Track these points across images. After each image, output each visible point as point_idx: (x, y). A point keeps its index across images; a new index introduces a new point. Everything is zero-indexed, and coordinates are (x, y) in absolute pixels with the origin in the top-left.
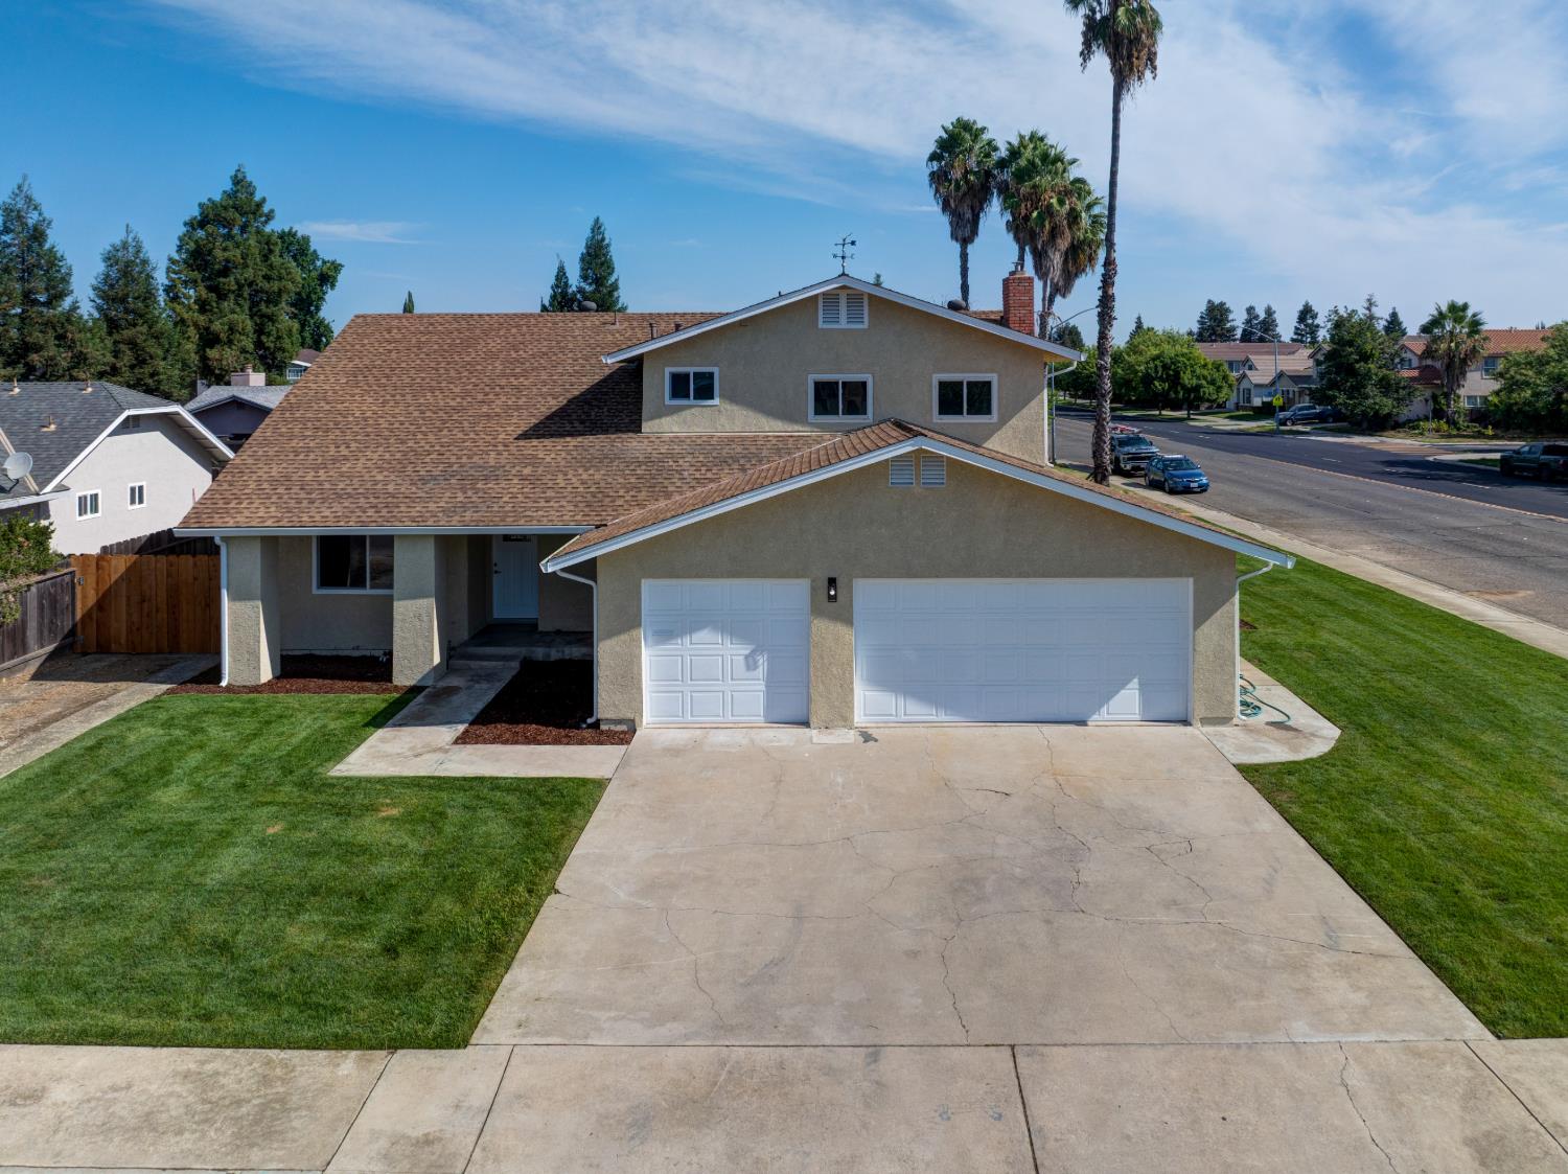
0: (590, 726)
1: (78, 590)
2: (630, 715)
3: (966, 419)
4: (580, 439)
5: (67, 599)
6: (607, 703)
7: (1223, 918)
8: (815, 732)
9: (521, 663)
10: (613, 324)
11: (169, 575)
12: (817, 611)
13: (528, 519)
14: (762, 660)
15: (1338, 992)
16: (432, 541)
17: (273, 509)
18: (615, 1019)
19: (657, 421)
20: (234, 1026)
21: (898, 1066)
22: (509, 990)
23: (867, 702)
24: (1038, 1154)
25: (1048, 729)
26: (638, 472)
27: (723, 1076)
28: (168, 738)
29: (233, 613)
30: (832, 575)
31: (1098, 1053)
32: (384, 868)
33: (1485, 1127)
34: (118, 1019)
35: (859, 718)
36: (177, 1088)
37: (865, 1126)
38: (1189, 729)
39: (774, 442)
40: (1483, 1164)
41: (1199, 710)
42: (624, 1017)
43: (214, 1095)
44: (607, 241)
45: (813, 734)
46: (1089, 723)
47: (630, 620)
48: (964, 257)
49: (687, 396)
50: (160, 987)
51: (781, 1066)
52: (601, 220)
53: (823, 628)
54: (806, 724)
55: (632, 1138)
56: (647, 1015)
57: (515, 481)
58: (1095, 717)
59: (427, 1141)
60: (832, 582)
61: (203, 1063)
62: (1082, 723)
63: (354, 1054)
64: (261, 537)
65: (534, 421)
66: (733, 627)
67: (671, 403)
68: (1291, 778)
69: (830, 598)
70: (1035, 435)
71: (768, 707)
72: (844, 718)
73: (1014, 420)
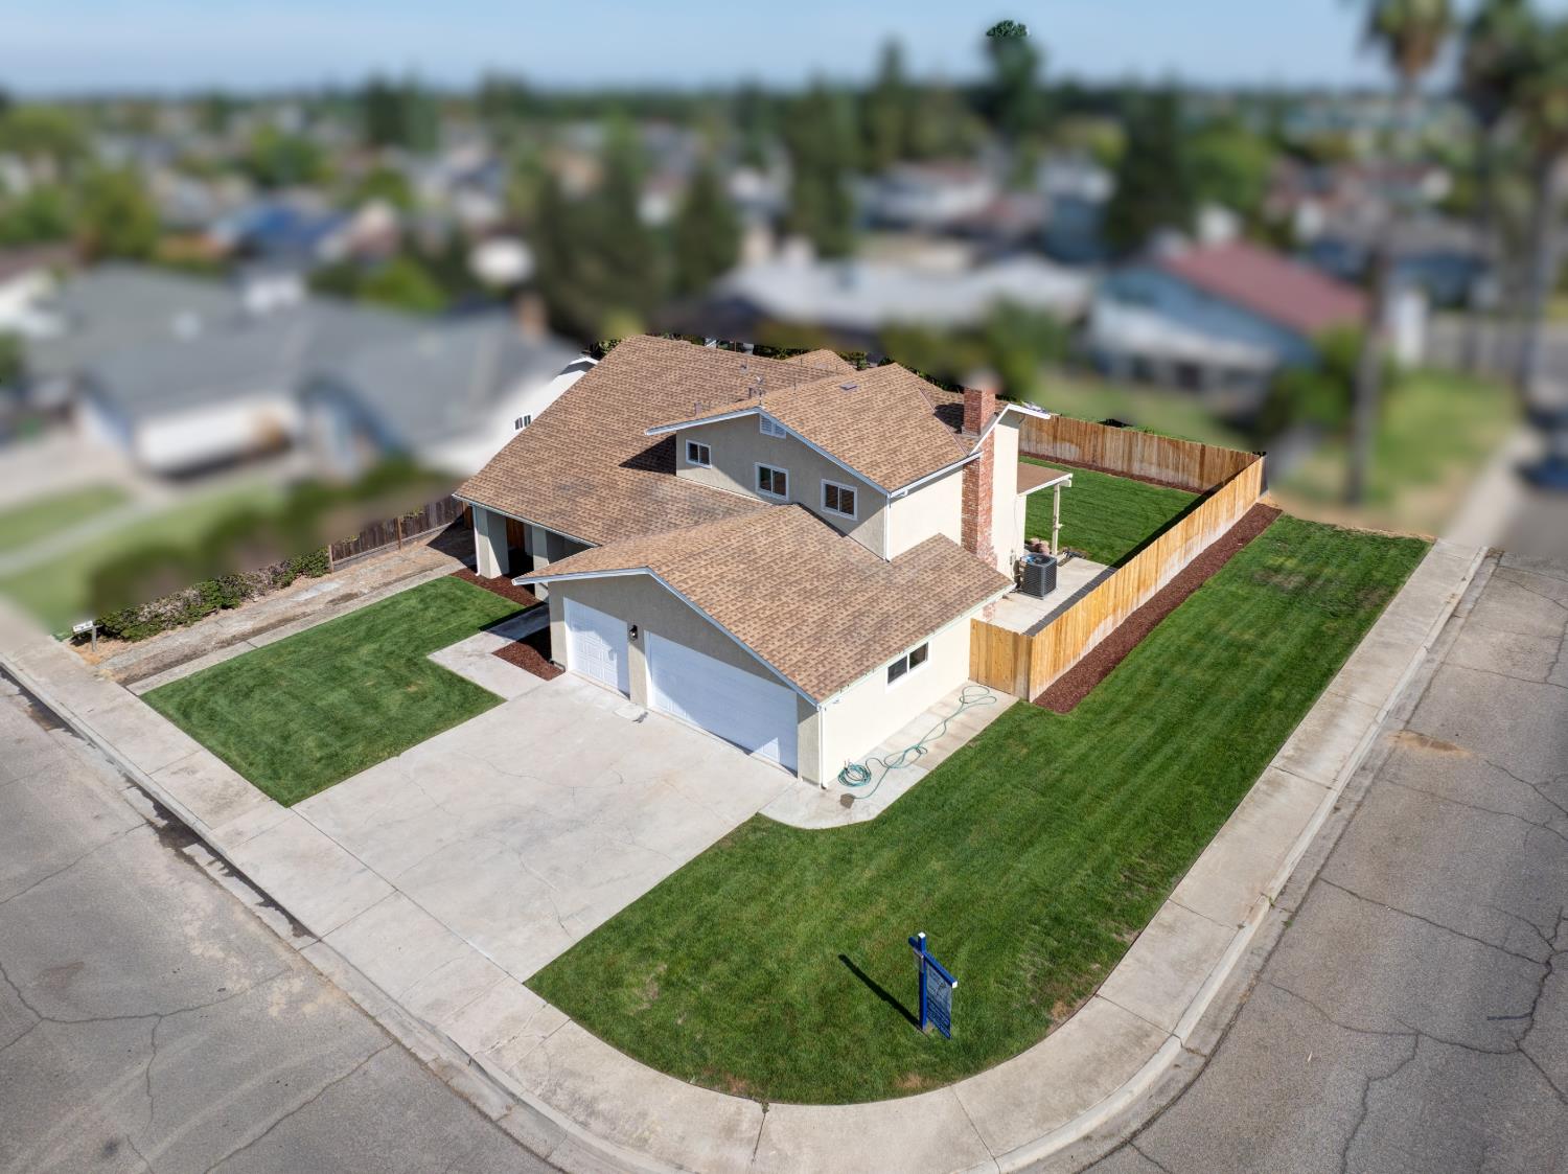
0: (550, 663)
2: (563, 663)
3: (839, 513)
4: (647, 473)
6: (555, 653)
12: (630, 639)
14: (615, 656)
15: (520, 935)
18: (332, 819)
19: (682, 471)
20: (252, 771)
21: (363, 878)
22: (326, 793)
23: (658, 698)
24: (344, 925)
26: (650, 509)
27: (323, 854)
29: (480, 541)
30: (635, 624)
31: (412, 908)
33: (449, 999)
34: (233, 753)
35: (653, 704)
37: (326, 890)
38: (797, 779)
39: (732, 502)
41: (801, 771)
43: (223, 793)
45: (630, 703)
46: (753, 754)
47: (561, 618)
49: (697, 459)
50: (255, 745)
51: (339, 859)
53: (633, 650)
54: (628, 695)
56: (340, 821)
57: (594, 500)
58: (756, 751)
59: (239, 834)
60: (635, 629)
61: (234, 780)
62: (748, 751)
63: (265, 795)
64: (488, 512)
65: (638, 452)
66: (603, 634)
67: (690, 462)
68: (759, 835)
69: (636, 636)
70: (879, 535)
71: (619, 682)
72: (643, 701)
73: (867, 523)
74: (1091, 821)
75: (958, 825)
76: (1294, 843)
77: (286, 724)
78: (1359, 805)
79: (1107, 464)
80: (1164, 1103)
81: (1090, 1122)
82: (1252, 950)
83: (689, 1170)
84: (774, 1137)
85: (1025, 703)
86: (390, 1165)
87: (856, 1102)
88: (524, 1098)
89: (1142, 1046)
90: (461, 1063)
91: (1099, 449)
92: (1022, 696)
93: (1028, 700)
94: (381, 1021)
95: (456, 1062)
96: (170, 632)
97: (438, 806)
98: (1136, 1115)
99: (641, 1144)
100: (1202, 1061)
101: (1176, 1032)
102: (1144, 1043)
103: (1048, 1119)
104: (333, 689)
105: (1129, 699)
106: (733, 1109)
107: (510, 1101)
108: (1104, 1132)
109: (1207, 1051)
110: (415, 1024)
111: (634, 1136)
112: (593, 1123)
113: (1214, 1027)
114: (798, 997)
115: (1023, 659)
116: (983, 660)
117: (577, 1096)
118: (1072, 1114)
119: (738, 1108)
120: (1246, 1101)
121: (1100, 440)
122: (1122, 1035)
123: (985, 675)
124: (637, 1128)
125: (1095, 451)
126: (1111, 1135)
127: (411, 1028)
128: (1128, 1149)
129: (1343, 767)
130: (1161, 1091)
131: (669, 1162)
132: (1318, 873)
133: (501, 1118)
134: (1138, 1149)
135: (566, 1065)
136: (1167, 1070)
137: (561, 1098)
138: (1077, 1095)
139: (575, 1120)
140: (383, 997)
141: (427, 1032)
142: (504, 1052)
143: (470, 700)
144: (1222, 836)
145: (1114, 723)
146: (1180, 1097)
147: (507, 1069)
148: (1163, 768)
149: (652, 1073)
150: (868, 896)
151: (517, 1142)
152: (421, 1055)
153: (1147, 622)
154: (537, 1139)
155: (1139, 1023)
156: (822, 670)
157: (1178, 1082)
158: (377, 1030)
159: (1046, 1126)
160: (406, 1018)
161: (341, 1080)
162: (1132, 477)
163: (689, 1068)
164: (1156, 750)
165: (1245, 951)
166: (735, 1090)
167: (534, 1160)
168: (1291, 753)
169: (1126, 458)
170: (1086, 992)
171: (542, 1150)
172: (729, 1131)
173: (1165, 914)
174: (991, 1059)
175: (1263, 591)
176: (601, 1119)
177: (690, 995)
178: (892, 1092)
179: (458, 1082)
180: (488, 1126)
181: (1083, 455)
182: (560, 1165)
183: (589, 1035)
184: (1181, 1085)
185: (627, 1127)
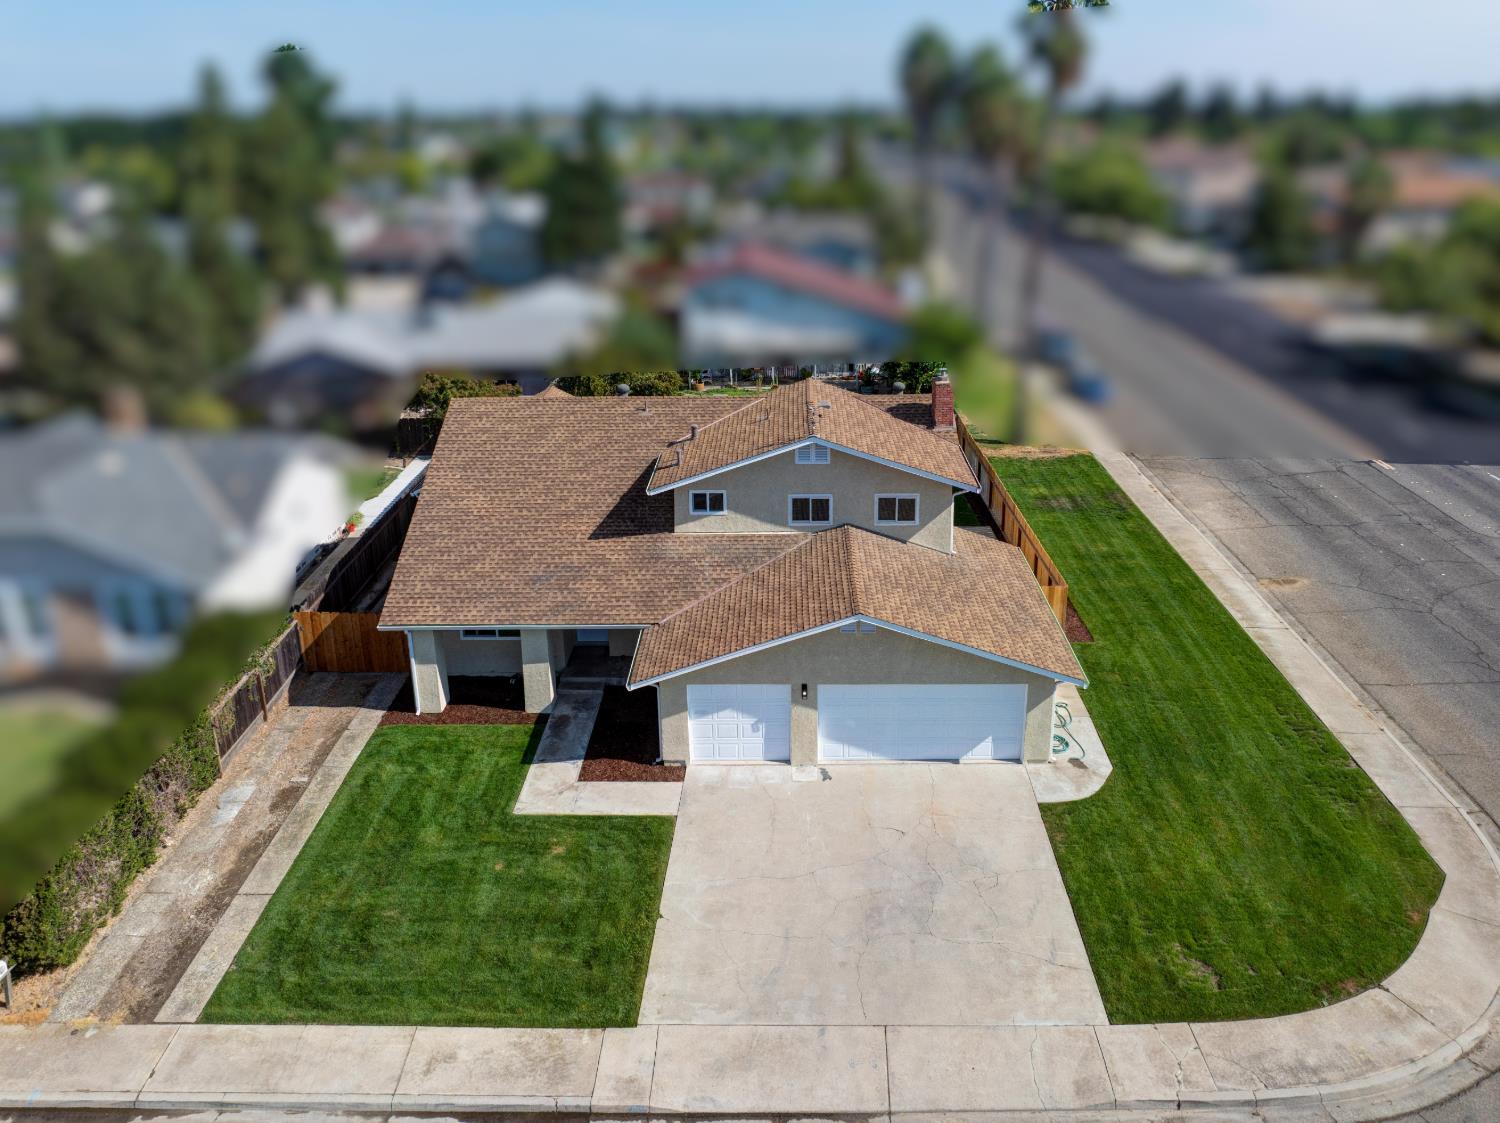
0: (658, 764)
1: (301, 634)
2: (681, 758)
3: (896, 523)
4: (633, 538)
5: (295, 641)
6: (668, 752)
7: (1002, 939)
8: (794, 769)
9: (605, 691)
10: (644, 410)
11: (362, 625)
12: (795, 701)
13: (607, 618)
14: (762, 727)
15: (1045, 993)
16: (545, 635)
17: (438, 608)
18: (703, 1008)
19: (684, 525)
20: (526, 1016)
21: (834, 1036)
22: (650, 989)
23: (826, 750)
24: (891, 1086)
25: (934, 766)
26: (675, 573)
27: (755, 1043)
28: (405, 776)
29: (420, 672)
30: (804, 682)
31: (924, 1030)
32: (567, 900)
33: (1084, 1075)
34: (470, 1012)
35: (821, 758)
36: (514, 1052)
37: (817, 1070)
38: (1020, 766)
39: (765, 542)
40: (1078, 1094)
41: (1026, 756)
42: (706, 1007)
43: (532, 1056)
45: (792, 769)
46: (961, 761)
47: (680, 707)
49: (705, 508)
50: (481, 990)
51: (781, 1037)
53: (799, 711)
54: (788, 762)
55: (718, 1077)
56: (717, 1005)
57: (594, 582)
58: (965, 757)
59: (631, 1081)
60: (804, 687)
61: (520, 1037)
62: (956, 761)
63: (587, 1030)
64: (434, 631)
65: (599, 520)
66: (744, 708)
67: (693, 513)
68: (1068, 818)
70: (945, 533)
71: (766, 752)
72: (809, 760)
73: (930, 524)
77: (475, 950)
84: (1420, 1002)
88: (1260, 1097)
89: (1458, 823)
97: (785, 938)
100: (1484, 815)
101: (1454, 805)
102: (1455, 820)
111: (1359, 1064)
112: (1326, 1076)
114: (1280, 909)
122: (1442, 822)
124: (1351, 1058)
135: (1243, 1055)
136: (1480, 829)
137: (1279, 1076)
139: (1315, 1084)
140: (1028, 1113)
142: (1191, 1079)
143: (639, 831)
147: (1215, 1089)
149: (1298, 1018)
155: (1436, 810)
160: (1076, 1115)
166: (1352, 990)
172: (1393, 1017)
176: (1326, 1070)
183: (1219, 1023)
185: (1345, 1062)
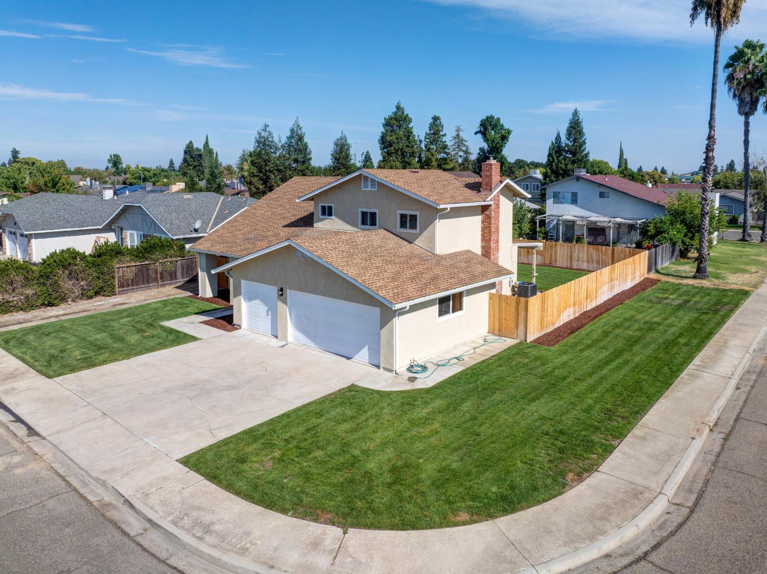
0: (233, 325)
2: (239, 324)
3: (408, 231)
4: (297, 228)
6: (235, 319)
12: (279, 299)
14: (270, 313)
19: (318, 224)
22: (78, 373)
24: (63, 431)
25: (336, 357)
29: (201, 276)
30: (281, 287)
38: (379, 370)
41: (382, 364)
43: (13, 373)
44: (580, 120)
45: (274, 341)
47: (238, 293)
48: (747, 124)
49: (325, 215)
52: (578, 110)
53: (281, 305)
54: (277, 337)
58: (354, 358)
59: (14, 389)
60: (282, 290)
62: (349, 358)
63: (39, 374)
66: (262, 300)
67: (321, 217)
68: (353, 393)
69: (282, 295)
70: (432, 240)
71: (272, 330)
72: (285, 338)
73: (424, 233)
74: (576, 390)
75: (486, 391)
76: (715, 401)
77: (65, 345)
78: (752, 387)
79: (558, 264)
80: (665, 535)
81: (609, 544)
82: (704, 452)
83: (279, 569)
84: (351, 550)
85: (524, 342)
86: (38, 561)
87: (417, 529)
88: (158, 522)
89: (639, 499)
90: (118, 503)
91: (553, 256)
92: (522, 339)
93: (526, 341)
94: (68, 479)
95: (114, 502)
96: (15, 314)
97: (145, 379)
98: (644, 542)
99: (243, 551)
100: (688, 510)
101: (662, 492)
102: (640, 497)
103: (573, 541)
104: (99, 333)
105: (590, 341)
106: (319, 531)
107: (148, 525)
108: (621, 552)
109: (690, 504)
110: (93, 481)
111: (239, 546)
112: (208, 538)
113: (690, 491)
114: (375, 469)
115: (522, 314)
116: (497, 318)
117: (199, 521)
118: (592, 538)
119: (324, 531)
120: (732, 533)
121: (554, 250)
122: (622, 492)
123: (498, 329)
124: (241, 541)
125: (551, 257)
126: (627, 554)
127: (88, 483)
128: (643, 563)
129: (735, 370)
130: (660, 528)
131: (263, 563)
132: (738, 415)
133: (138, 535)
134: (652, 563)
135: (195, 504)
136: (661, 515)
137: (187, 522)
138: (595, 527)
139: (194, 536)
140: (76, 467)
141: (99, 486)
142: (151, 496)
143: (180, 338)
144: (666, 397)
145: (581, 350)
146: (676, 531)
147: (150, 506)
148: (618, 368)
149: (259, 509)
150: (426, 420)
151: (145, 550)
152: (90, 497)
153: (593, 316)
154: (161, 547)
155: (633, 486)
156: (396, 291)
157: (672, 522)
158: (63, 483)
159: (573, 546)
160: (87, 478)
161: (23, 509)
162: (573, 269)
163: (287, 506)
164: (612, 361)
165: (700, 452)
166: (322, 520)
167: (155, 561)
168: (699, 363)
169: (569, 260)
170: (591, 469)
171: (163, 555)
172: (315, 545)
173: (637, 431)
174: (524, 504)
175: (659, 306)
176: (214, 535)
177: (295, 466)
178: (445, 522)
179: (112, 514)
180: (126, 540)
181: (545, 260)
182: (175, 565)
183: (217, 487)
184: (675, 524)
185: (234, 540)
